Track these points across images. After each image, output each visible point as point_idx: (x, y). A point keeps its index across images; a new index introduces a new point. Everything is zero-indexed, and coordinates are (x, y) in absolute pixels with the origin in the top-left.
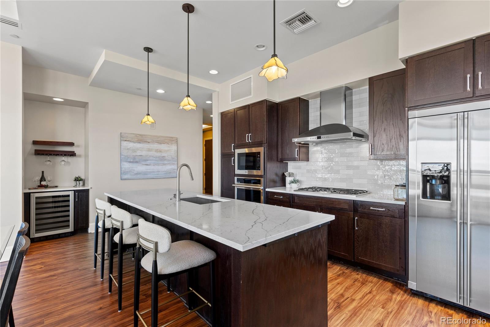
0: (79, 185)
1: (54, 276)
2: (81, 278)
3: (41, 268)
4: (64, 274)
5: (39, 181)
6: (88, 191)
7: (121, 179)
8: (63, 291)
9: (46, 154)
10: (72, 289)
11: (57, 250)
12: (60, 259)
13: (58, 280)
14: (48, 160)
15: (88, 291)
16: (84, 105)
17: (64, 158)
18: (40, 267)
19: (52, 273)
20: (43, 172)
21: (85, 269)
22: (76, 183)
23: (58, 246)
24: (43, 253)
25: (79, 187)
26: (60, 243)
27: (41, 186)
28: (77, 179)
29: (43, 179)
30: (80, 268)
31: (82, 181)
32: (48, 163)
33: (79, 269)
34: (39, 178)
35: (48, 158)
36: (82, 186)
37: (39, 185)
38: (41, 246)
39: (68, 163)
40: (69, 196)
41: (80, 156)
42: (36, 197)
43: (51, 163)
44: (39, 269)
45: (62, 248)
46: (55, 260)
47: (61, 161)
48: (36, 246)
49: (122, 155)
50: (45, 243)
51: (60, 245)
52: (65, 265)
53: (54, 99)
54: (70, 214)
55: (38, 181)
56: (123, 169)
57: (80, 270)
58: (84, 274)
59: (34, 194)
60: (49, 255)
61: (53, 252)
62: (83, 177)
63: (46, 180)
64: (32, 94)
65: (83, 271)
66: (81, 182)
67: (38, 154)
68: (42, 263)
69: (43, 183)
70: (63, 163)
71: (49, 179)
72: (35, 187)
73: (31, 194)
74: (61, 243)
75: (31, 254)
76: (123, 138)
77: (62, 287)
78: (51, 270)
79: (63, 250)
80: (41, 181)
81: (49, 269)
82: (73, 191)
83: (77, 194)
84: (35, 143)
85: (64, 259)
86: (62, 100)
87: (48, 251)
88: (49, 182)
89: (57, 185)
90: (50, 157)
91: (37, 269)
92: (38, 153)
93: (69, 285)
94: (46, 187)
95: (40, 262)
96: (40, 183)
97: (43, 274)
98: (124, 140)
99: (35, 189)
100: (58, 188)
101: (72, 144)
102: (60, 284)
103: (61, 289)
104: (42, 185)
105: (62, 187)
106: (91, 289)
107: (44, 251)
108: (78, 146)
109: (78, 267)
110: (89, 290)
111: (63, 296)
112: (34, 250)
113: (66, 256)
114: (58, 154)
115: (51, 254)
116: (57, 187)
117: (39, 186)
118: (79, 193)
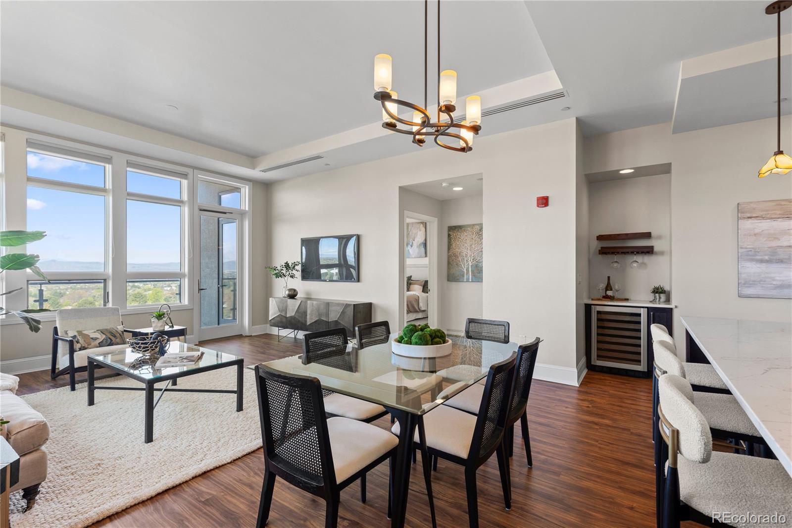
0: (659, 301)
1: (596, 424)
2: (628, 445)
3: (588, 407)
4: (609, 428)
5: (605, 290)
6: (670, 311)
7: (739, 296)
8: (596, 449)
9: (613, 253)
10: (609, 454)
11: (616, 391)
12: (614, 405)
13: (599, 432)
14: (615, 261)
15: (627, 471)
16: (666, 169)
17: (635, 258)
18: (587, 405)
19: (596, 420)
20: (609, 278)
21: (639, 436)
22: (655, 297)
23: (620, 386)
24: (599, 389)
25: (659, 304)
26: (624, 383)
27: (607, 297)
28: (656, 290)
29: (609, 287)
30: (633, 431)
31: (665, 293)
32: (615, 265)
33: (631, 431)
34: (603, 286)
35: (616, 258)
36: (665, 302)
37: (605, 295)
38: (601, 379)
39: (644, 265)
40: (639, 315)
41: (662, 253)
42: (597, 311)
43: (619, 266)
44: (585, 408)
45: (624, 391)
46: (608, 404)
47: (632, 262)
48: (596, 377)
49: (742, 248)
50: (607, 377)
51: (623, 386)
52: (615, 417)
53: (621, 172)
54: (641, 343)
55: (603, 290)
56: (743, 276)
57: (632, 433)
58: (635, 442)
59: (596, 306)
60: (603, 394)
61: (612, 392)
62: (667, 288)
63: (613, 289)
64: (595, 173)
65: (636, 437)
66: (663, 297)
67: (605, 253)
68: (592, 402)
69: (609, 293)
70: (635, 265)
71: (617, 287)
72: (599, 297)
73: (592, 306)
74: (627, 383)
75: (587, 385)
76: (742, 213)
77: (599, 444)
78: (597, 415)
79: (624, 394)
80: (607, 289)
81: (596, 412)
82: (646, 309)
83: (652, 313)
84: (600, 238)
85: (619, 408)
86: (632, 171)
87: (605, 388)
88: (617, 293)
89: (627, 298)
90: (618, 256)
91: (584, 406)
92: (604, 251)
93: (608, 446)
94: (612, 298)
95: (590, 398)
96: (606, 293)
97: (587, 415)
98: (744, 218)
99: (599, 300)
100: (629, 301)
101: (648, 235)
102: (599, 439)
103: (596, 446)
104: (607, 295)
105: (635, 301)
106: (632, 470)
107: (602, 387)
108: (659, 237)
109: (631, 427)
110: (629, 470)
111: (593, 456)
112: (592, 382)
113: (623, 405)
114: (628, 251)
115: (607, 393)
116: (627, 300)
117: (604, 297)
118: (656, 314)
